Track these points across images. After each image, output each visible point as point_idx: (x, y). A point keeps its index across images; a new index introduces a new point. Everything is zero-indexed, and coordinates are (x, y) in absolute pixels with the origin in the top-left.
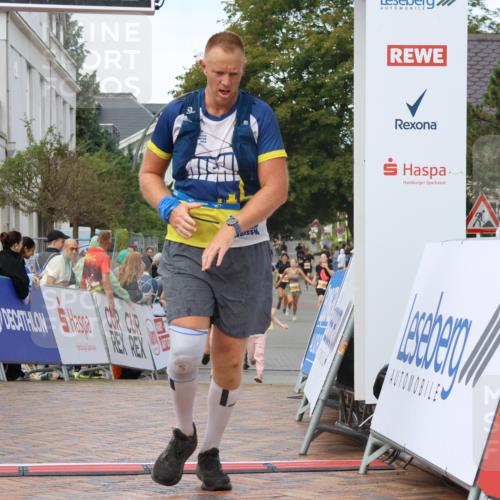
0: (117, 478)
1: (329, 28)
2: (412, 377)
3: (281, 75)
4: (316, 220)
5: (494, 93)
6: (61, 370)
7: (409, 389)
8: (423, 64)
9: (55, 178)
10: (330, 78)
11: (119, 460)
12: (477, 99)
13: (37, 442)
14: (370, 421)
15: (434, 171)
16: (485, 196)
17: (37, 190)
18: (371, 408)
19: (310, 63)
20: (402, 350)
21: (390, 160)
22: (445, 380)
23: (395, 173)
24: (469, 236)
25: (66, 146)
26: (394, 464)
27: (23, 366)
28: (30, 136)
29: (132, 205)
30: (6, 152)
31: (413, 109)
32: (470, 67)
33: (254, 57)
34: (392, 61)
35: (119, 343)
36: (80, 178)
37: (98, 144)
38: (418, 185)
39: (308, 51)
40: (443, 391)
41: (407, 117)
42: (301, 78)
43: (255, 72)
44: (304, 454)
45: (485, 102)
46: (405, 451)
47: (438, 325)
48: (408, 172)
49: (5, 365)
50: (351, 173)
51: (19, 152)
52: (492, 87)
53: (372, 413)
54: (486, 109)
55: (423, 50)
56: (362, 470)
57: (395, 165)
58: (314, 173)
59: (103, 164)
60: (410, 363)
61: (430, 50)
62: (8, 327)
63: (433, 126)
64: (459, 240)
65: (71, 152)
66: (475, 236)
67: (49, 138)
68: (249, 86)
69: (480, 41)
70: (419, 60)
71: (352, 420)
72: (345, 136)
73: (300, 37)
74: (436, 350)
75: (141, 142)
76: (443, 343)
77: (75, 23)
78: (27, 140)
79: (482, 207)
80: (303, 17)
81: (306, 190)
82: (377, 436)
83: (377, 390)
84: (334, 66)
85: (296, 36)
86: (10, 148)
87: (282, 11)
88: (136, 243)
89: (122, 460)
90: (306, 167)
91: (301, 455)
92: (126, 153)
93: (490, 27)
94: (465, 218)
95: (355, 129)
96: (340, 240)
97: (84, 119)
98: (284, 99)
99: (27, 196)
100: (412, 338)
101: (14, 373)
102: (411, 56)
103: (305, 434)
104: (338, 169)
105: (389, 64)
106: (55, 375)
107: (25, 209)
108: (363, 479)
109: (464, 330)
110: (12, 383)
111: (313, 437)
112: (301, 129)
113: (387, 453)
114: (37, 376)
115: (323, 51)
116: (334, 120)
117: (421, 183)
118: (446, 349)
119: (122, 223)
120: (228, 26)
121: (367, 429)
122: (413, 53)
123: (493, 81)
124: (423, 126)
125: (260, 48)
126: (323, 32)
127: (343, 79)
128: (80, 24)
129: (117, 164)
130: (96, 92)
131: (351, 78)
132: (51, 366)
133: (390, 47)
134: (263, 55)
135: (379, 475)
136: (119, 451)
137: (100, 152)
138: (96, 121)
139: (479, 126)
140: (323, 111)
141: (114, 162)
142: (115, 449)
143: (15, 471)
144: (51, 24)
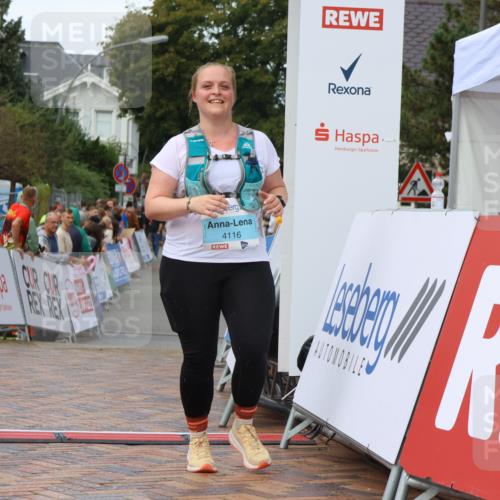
0: (27, 446)
2: (337, 350)
3: (216, 30)
5: (433, 58)
7: (334, 362)
8: (359, 27)
12: (416, 63)
14: (293, 394)
15: (366, 138)
16: (421, 164)
18: (294, 381)
19: (246, 18)
20: (328, 322)
21: (322, 125)
22: (370, 354)
23: (327, 139)
24: (403, 204)
26: (316, 439)
29: (55, 160)
31: (347, 73)
33: (188, 11)
34: (327, 23)
35: (36, 303)
37: (22, 95)
38: (350, 152)
39: (244, 6)
40: (368, 365)
41: (341, 81)
42: (236, 34)
43: (189, 26)
44: (224, 427)
45: (424, 67)
46: (327, 426)
47: (365, 296)
48: (340, 138)
50: (283, 134)
52: (432, 51)
53: (296, 385)
55: (360, 13)
56: (282, 445)
57: (327, 130)
59: (26, 116)
60: (336, 334)
61: (366, 14)
63: (367, 91)
64: (389, 210)
66: (409, 204)
68: (181, 40)
70: (355, 24)
71: (275, 392)
72: (279, 96)
74: (362, 323)
76: (369, 315)
79: (417, 175)
82: (299, 409)
83: (301, 362)
84: (271, 24)
88: (58, 199)
89: (33, 427)
91: (221, 427)
97: (8, 68)
98: (218, 55)
100: (339, 310)
102: (347, 18)
105: (324, 26)
108: (284, 454)
109: (392, 303)
113: (309, 427)
115: (259, 6)
116: (269, 79)
117: (353, 150)
118: (372, 322)
119: (44, 178)
121: (289, 402)
122: (349, 16)
123: (433, 46)
124: (357, 91)
129: (41, 115)
130: (21, 39)
131: (285, 36)
133: (325, 9)
134: (197, 8)
135: (299, 450)
136: (31, 417)
137: (23, 103)
138: (20, 70)
139: (417, 92)
140: (258, 69)
141: (37, 115)
142: (27, 415)
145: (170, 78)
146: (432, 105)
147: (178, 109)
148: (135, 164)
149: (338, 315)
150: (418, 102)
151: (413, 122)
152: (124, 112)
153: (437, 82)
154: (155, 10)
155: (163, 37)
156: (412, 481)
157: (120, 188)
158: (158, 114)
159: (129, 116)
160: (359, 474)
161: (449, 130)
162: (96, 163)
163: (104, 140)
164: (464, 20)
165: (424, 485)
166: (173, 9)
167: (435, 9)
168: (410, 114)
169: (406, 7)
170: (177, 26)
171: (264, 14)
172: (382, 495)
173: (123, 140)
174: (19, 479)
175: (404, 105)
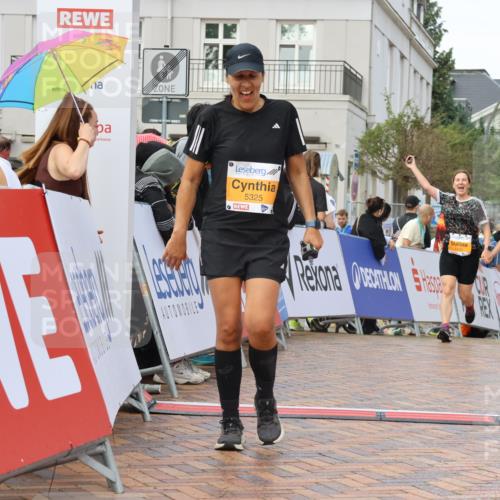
6: (413, 327)
9: (411, 148)
11: (471, 411)
13: (392, 390)
17: (393, 160)
25: (422, 119)
27: (378, 321)
28: (390, 112)
29: (482, 175)
30: (367, 124)
36: (434, 148)
37: (452, 118)
51: (378, 124)
59: (456, 136)
62: (366, 285)
65: (426, 124)
67: (408, 111)
75: (493, 116)
77: (434, 4)
78: (386, 113)
86: (370, 120)
92: (477, 126)
97: (439, 94)
99: (384, 165)
101: (370, 327)
106: (407, 330)
107: (382, 176)
110: (367, 336)
114: (391, 331)
128: (439, 5)
129: (471, 135)
130: (451, 68)
132: (403, 323)
136: (470, 403)
137: (453, 124)
138: (450, 96)
141: (467, 134)
142: (466, 400)
143: (374, 416)
144: (412, 5)
174: (464, 456)
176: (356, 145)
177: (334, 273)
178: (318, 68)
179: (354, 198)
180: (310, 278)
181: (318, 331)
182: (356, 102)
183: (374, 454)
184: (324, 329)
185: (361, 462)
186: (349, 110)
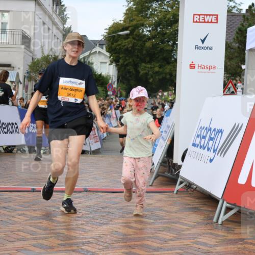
1: (170, 9)
2: (198, 153)
3: (149, 29)
4: (161, 90)
5: (237, 37)
7: (196, 158)
8: (208, 22)
10: (169, 31)
12: (230, 40)
14: (179, 172)
15: (210, 67)
16: (232, 81)
18: (180, 166)
19: (161, 24)
20: (194, 142)
21: (192, 62)
22: (211, 154)
25: (58, 56)
26: (189, 190)
28: (42, 52)
30: (33, 59)
31: (203, 41)
32: (228, 26)
33: (138, 21)
34: (195, 21)
39: (161, 18)
40: (210, 159)
42: (157, 30)
43: (138, 27)
44: (151, 185)
45: (234, 42)
46: (194, 184)
47: (209, 131)
48: (200, 68)
49: (28, 147)
50: (176, 70)
51: (38, 59)
52: (237, 35)
53: (180, 168)
54: (234, 44)
55: (209, 16)
56: (175, 192)
57: (194, 65)
58: (161, 70)
60: (197, 147)
61: (211, 16)
62: (30, 131)
63: (211, 48)
67: (51, 53)
69: (232, 16)
70: (206, 21)
71: (172, 172)
72: (174, 55)
73: (157, 13)
74: (208, 142)
75: (89, 56)
76: (211, 139)
77: (63, 5)
79: (230, 85)
80: (159, 4)
81: (157, 77)
82: (182, 178)
84: (171, 26)
85: (156, 12)
86: (34, 57)
87: (150, 2)
90: (158, 68)
91: (150, 186)
93: (237, 10)
94: (222, 90)
95: (178, 52)
96: (170, 98)
98: (149, 39)
102: (203, 19)
103: (152, 177)
104: (171, 69)
108: (176, 196)
109: (220, 133)
111: (155, 178)
112: (156, 52)
113: (186, 185)
115: (167, 19)
116: (169, 48)
118: (212, 142)
120: (127, 8)
121: (178, 175)
122: (204, 17)
123: (237, 33)
124: (207, 48)
125: (141, 18)
126: (167, 11)
127: (175, 31)
128: (65, 6)
131: (177, 30)
133: (194, 15)
134: (141, 20)
135: (182, 194)
139: (230, 51)
140: (166, 44)
143: (30, 190)
144: (53, 5)
145: (130, 49)
146: (236, 57)
147: (133, 61)
148: (116, 83)
149: (198, 139)
150: (231, 56)
151: (229, 63)
152: (111, 62)
153: (239, 47)
154: (124, 21)
155: (128, 32)
156: (228, 205)
157: (110, 93)
158: (125, 63)
159: (114, 64)
160: (207, 203)
161: (244, 65)
162: (100, 83)
163: (103, 74)
164: (250, 22)
165: (233, 206)
166: (132, 21)
167: (238, 18)
168: (228, 60)
169: (227, 17)
170: (133, 28)
171: (169, 22)
172: (215, 211)
173: (111, 74)
175: (226, 56)
176: (27, 68)
177: (16, 126)
178: (10, 33)
179: (26, 92)
180: (4, 128)
181: (8, 152)
182: (28, 49)
183: (29, 206)
184: (11, 152)
185: (23, 211)
186: (24, 52)
